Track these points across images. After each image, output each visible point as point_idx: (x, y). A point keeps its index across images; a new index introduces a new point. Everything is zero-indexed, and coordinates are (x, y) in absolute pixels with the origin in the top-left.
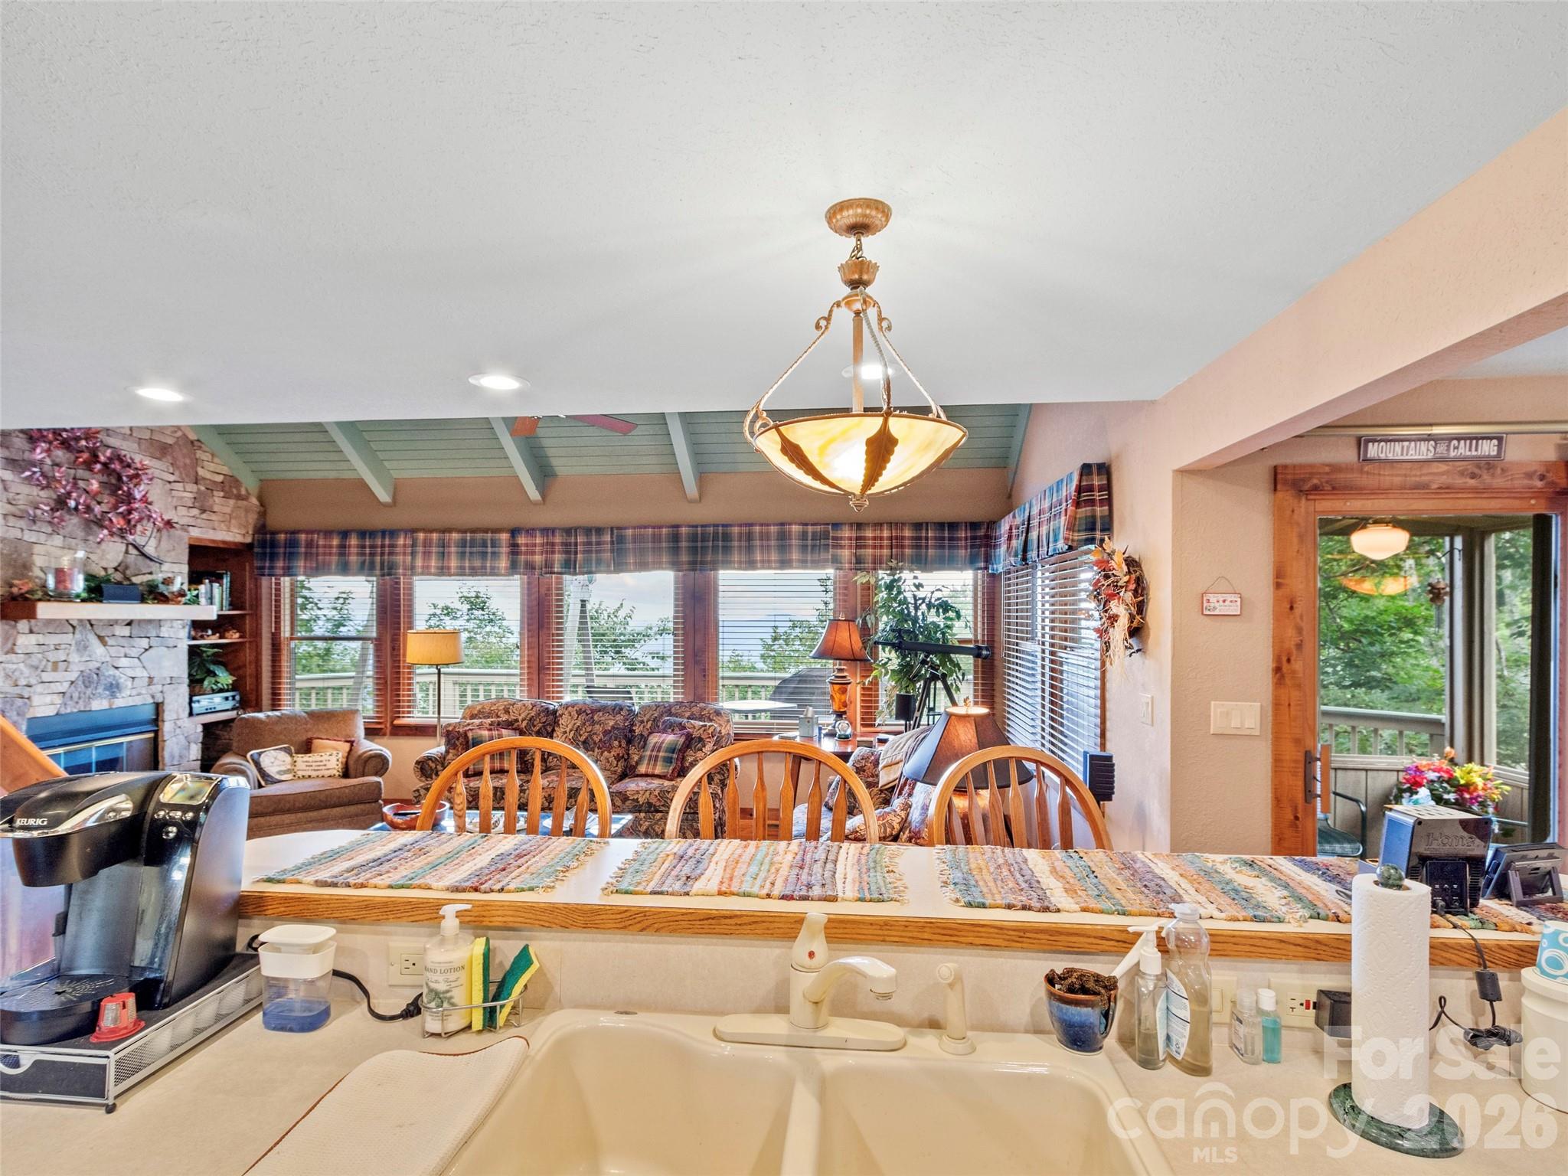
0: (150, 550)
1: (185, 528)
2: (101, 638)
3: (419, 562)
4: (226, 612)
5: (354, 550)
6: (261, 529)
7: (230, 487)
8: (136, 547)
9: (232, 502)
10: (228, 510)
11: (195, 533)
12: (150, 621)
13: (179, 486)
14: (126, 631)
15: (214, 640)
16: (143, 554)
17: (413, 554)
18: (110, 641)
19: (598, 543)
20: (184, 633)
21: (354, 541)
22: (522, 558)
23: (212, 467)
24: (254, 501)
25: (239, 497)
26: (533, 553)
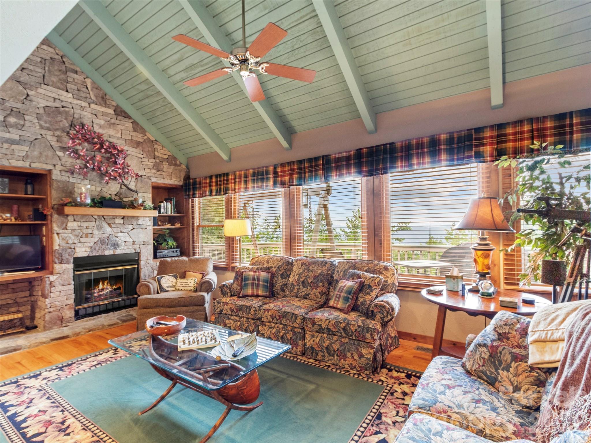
0: (132, 186)
1: (149, 178)
2: (109, 225)
3: (237, 187)
4: (173, 215)
5: (214, 184)
6: (187, 178)
7: (172, 160)
8: (125, 185)
9: (172, 167)
10: (171, 170)
11: (154, 180)
12: (133, 217)
13: (146, 160)
14: (121, 221)
15: (169, 226)
16: (129, 189)
17: (235, 183)
18: (113, 226)
19: (316, 166)
20: (151, 223)
21: (214, 180)
22: (279, 179)
23: (162, 151)
24: (184, 166)
25: (176, 165)
26: (284, 176)
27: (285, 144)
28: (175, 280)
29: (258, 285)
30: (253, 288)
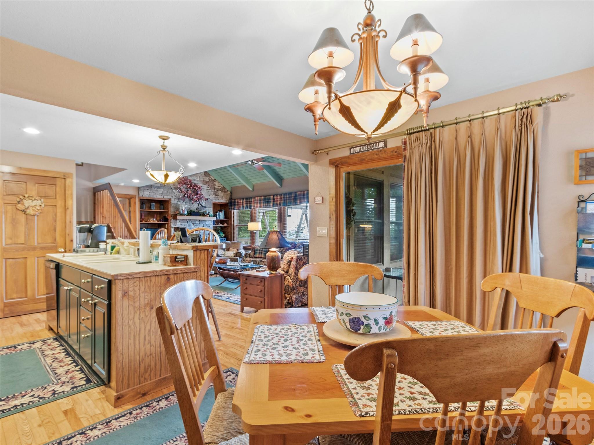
0: (203, 205)
1: (211, 200)
2: (193, 224)
3: (256, 205)
4: (223, 219)
5: (245, 203)
6: (231, 199)
7: (223, 189)
8: (200, 204)
9: (223, 193)
10: (222, 195)
11: (214, 201)
12: (204, 220)
13: (210, 190)
14: (198, 223)
15: (221, 225)
16: (202, 206)
17: (255, 203)
18: (195, 225)
19: (291, 197)
20: (212, 223)
21: (245, 201)
22: (275, 202)
23: (218, 185)
24: (229, 192)
25: (225, 192)
26: (278, 201)
27: (278, 185)
28: (224, 252)
29: (262, 253)
30: (259, 254)
